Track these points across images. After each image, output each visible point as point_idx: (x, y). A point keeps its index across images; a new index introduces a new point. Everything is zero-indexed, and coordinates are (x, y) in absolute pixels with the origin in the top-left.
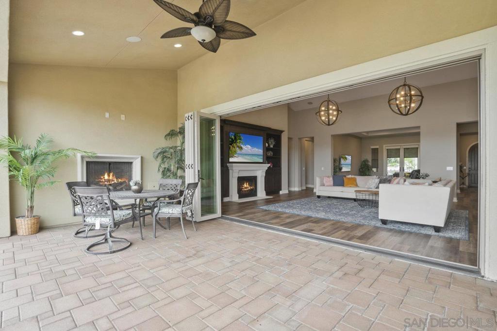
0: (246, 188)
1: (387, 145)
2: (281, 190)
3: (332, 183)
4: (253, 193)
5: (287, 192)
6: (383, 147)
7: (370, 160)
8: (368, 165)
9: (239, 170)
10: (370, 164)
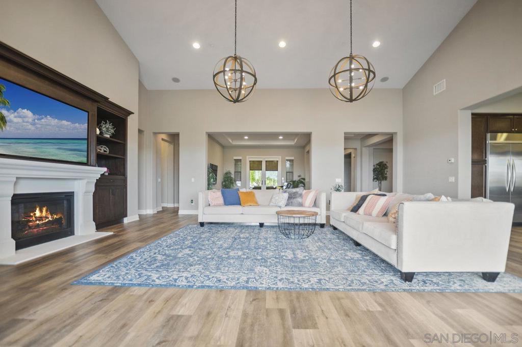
0: (41, 218)
1: (250, 157)
2: (126, 216)
3: (221, 200)
4: (65, 227)
5: (137, 218)
6: (246, 158)
7: (233, 173)
8: (231, 177)
9: (18, 178)
10: (233, 176)
